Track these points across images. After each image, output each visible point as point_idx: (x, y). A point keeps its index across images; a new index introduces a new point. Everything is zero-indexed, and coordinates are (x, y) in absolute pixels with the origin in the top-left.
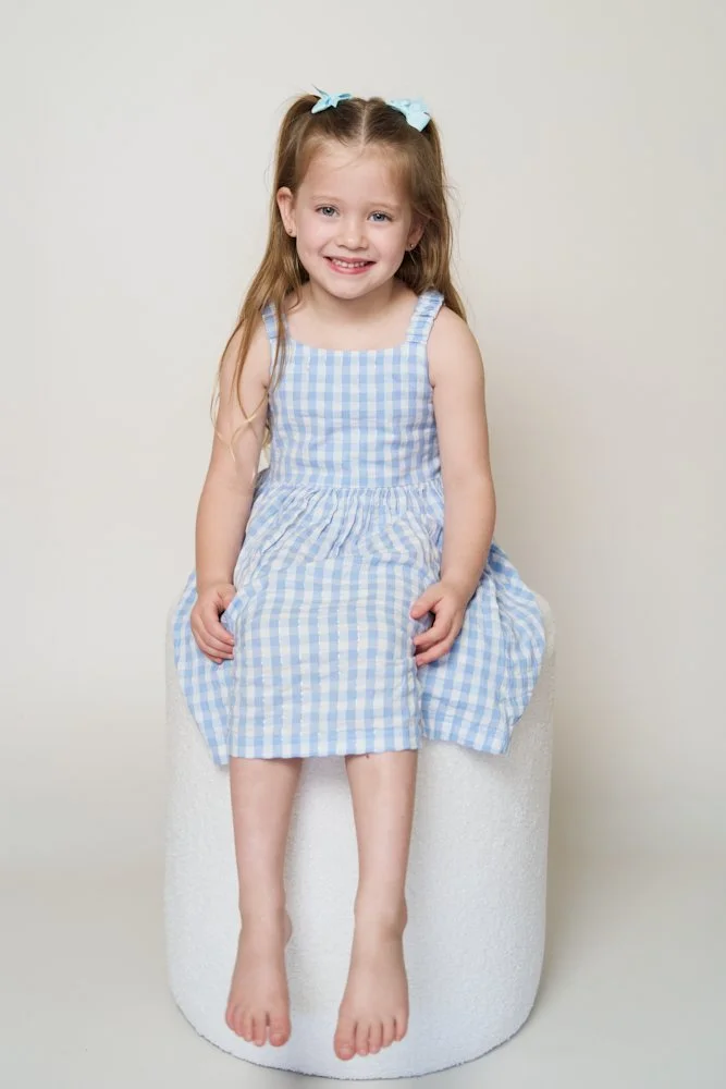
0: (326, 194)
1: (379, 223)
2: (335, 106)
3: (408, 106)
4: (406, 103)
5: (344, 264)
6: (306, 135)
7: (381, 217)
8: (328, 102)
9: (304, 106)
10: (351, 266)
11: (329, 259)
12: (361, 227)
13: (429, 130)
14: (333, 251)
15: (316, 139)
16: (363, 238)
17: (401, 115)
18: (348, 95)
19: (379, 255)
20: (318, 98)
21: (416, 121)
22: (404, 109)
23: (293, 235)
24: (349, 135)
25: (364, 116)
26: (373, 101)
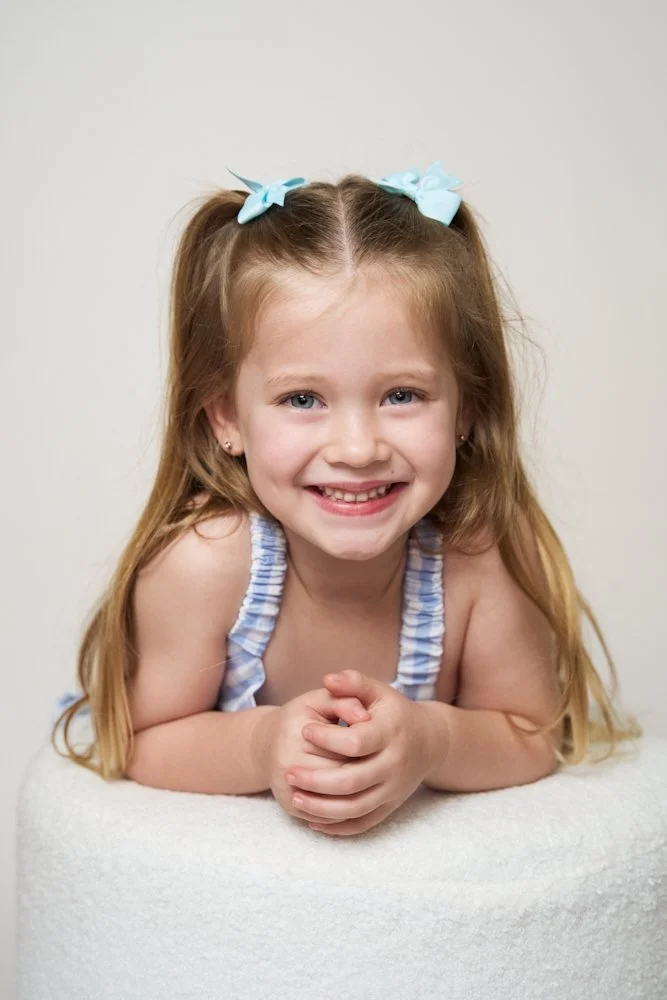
0: (292, 371)
1: (399, 407)
2: (281, 204)
3: (415, 182)
4: (412, 177)
5: (349, 497)
6: (235, 266)
7: (401, 395)
8: (265, 200)
9: (219, 214)
10: (363, 497)
11: (317, 489)
12: (370, 420)
13: (462, 220)
14: (320, 474)
15: (260, 269)
16: (378, 441)
17: (407, 200)
18: (301, 180)
19: (413, 469)
20: (245, 195)
21: (436, 208)
22: (409, 190)
23: (236, 450)
24: (319, 254)
25: (342, 212)
26: (349, 184)
